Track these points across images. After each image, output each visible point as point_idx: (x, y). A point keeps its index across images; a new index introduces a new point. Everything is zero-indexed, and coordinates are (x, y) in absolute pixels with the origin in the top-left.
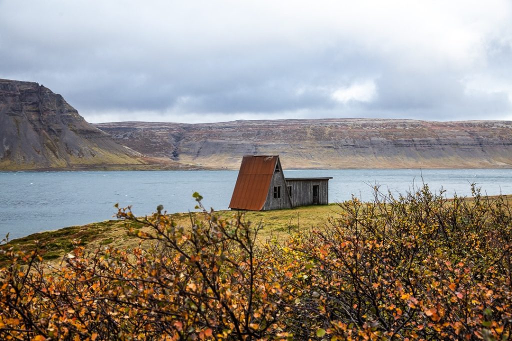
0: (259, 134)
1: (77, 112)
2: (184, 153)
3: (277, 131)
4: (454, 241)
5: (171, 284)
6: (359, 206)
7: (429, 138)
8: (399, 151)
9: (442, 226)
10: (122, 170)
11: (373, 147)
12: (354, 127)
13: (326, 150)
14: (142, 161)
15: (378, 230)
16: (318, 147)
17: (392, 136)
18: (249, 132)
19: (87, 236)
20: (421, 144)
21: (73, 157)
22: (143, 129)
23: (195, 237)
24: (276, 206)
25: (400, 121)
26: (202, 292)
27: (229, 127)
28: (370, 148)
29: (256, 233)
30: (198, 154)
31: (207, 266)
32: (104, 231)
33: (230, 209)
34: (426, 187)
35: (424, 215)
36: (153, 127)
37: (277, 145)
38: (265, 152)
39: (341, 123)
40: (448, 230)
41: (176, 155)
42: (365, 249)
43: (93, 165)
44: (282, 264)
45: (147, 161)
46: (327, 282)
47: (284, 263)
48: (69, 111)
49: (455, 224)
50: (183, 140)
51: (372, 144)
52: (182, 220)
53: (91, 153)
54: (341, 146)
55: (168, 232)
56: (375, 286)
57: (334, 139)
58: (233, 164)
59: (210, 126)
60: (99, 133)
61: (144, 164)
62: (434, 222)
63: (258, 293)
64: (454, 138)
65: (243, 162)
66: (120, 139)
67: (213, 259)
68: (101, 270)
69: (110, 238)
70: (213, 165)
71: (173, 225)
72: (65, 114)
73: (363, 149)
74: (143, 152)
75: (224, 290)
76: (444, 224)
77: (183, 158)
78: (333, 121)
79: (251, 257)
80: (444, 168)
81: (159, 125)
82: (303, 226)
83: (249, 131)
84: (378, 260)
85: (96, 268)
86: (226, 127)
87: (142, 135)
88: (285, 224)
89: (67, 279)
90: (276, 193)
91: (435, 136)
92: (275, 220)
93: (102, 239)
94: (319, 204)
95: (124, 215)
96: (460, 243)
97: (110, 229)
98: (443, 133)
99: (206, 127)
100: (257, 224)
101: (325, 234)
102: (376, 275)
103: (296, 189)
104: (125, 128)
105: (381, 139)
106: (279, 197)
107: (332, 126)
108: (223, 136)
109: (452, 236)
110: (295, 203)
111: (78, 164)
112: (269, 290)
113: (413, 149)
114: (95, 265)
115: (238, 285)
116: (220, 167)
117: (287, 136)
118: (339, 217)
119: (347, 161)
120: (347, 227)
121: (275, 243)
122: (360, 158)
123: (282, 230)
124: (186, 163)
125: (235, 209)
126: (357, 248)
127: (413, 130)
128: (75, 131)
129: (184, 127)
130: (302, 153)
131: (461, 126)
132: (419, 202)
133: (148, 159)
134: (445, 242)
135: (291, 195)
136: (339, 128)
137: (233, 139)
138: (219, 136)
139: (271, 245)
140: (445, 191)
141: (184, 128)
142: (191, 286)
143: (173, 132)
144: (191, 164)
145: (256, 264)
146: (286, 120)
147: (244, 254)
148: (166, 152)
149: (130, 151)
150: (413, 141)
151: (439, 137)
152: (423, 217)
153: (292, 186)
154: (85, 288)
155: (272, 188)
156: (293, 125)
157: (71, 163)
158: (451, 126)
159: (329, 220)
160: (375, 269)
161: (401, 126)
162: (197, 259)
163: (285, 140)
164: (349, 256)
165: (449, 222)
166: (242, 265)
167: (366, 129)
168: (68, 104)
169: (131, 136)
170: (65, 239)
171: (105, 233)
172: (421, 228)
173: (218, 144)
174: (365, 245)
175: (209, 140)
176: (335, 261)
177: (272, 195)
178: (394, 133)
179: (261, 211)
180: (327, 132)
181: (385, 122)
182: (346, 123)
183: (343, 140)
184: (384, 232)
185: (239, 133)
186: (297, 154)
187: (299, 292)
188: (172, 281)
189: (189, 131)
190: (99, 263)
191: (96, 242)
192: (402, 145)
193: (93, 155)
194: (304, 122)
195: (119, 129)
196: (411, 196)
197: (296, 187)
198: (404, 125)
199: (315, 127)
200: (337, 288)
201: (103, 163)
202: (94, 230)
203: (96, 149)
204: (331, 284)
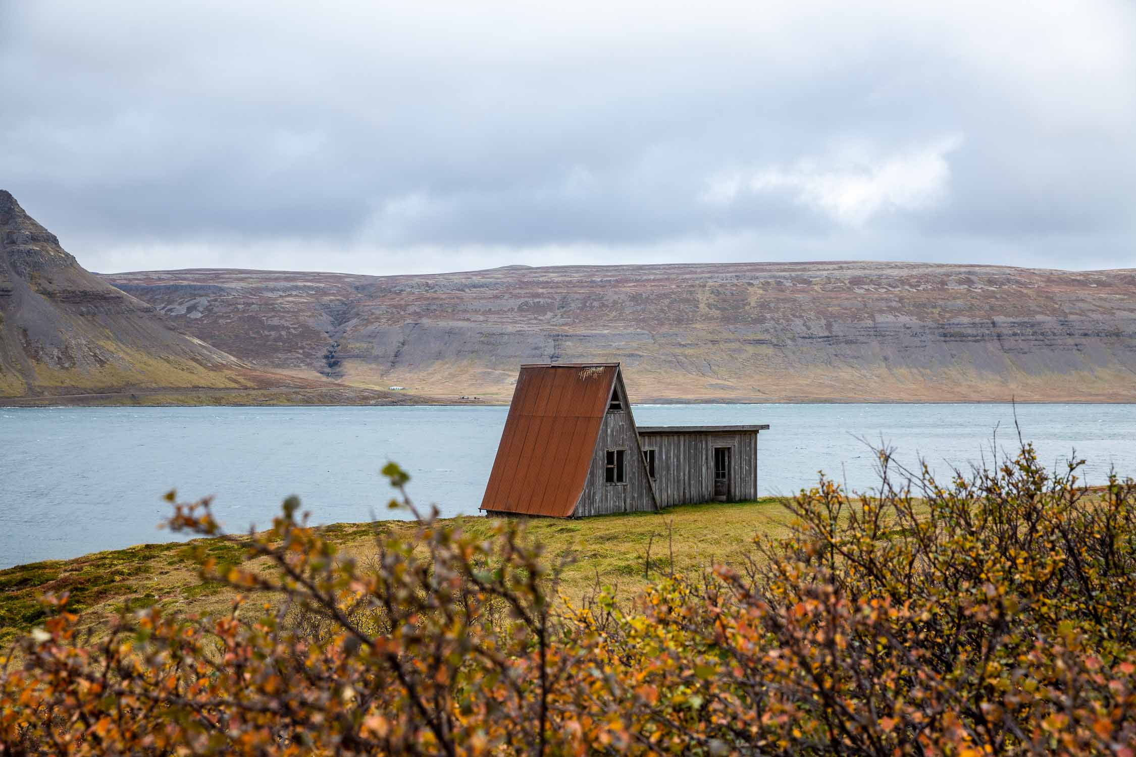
0: (564, 303)
1: (54, 240)
2: (357, 356)
3: (616, 297)
4: (1109, 603)
5: (317, 718)
6: (840, 503)
7: (1039, 318)
8: (954, 352)
9: (1076, 560)
10: (183, 404)
11: (881, 343)
12: (830, 286)
13: (751, 349)
14: (241, 379)
15: (892, 572)
16: (727, 341)
17: (936, 311)
18: (537, 300)
19: (82, 590)
20: (1015, 334)
21: (42, 366)
22: (242, 288)
23: (388, 587)
24: (611, 504)
25: (957, 269)
26: (406, 739)
27: (482, 286)
28: (875, 344)
29: (556, 582)
30: (396, 360)
31: (422, 666)
32: (129, 574)
33: (484, 513)
34: (1029, 452)
35: (1023, 529)
36: (271, 284)
37: (615, 335)
38: (582, 355)
39: (793, 274)
40: (1092, 573)
41: (333, 362)
42: (859, 622)
43: (101, 391)
44: (627, 664)
45: (254, 379)
46: (753, 713)
47: (633, 662)
48: (34, 239)
49: (1113, 554)
50: (354, 321)
51: (878, 333)
52: (350, 544)
53: (95, 355)
54: (793, 339)
55: (315, 570)
56: (887, 725)
57: (772, 318)
58: (494, 389)
59: (430, 282)
60: (119, 299)
61: (246, 388)
62: (1053, 549)
63: (561, 744)
64: (1107, 317)
65: (519, 382)
66: (176, 317)
67: (438, 647)
68: (124, 678)
69: (148, 596)
70: (436, 391)
71: (325, 552)
72: (22, 247)
73: (853, 346)
74: (242, 354)
75: (468, 732)
76: (1080, 554)
77: (352, 372)
78: (770, 271)
79: (543, 644)
80: (1083, 399)
81: (287, 279)
82: (688, 562)
83: (538, 295)
84: (895, 653)
85: (109, 675)
86: (475, 286)
87: (240, 307)
88: (635, 555)
89: (27, 706)
90: (613, 469)
91: (1055, 310)
92: (608, 545)
93: (123, 598)
94: (731, 500)
95: (191, 523)
96: (1126, 609)
97: (146, 570)
98: (1080, 304)
99: (419, 286)
100: (558, 555)
101: (747, 582)
102: (890, 695)
103: (668, 458)
104: (190, 286)
105: (904, 319)
106: (620, 479)
107: (768, 283)
108: (465, 311)
109: (1103, 588)
110: (664, 496)
111: (56, 387)
112: (592, 735)
113: (992, 346)
114: (108, 667)
115: (507, 722)
116: (456, 397)
117: (644, 311)
118: (785, 534)
119: (808, 381)
120: (808, 561)
121: (608, 605)
122: (846, 373)
123: (628, 571)
124: (363, 386)
125: (498, 514)
126: (834, 618)
127: (992, 295)
128: (50, 295)
129: (358, 284)
130: (686, 356)
131: (1129, 283)
132: (1008, 494)
133: (258, 373)
134: (1082, 606)
135: (652, 475)
136: (788, 288)
137: (493, 318)
138: (455, 309)
139: (598, 612)
140: (1083, 462)
141: (357, 288)
142: (375, 722)
143: (326, 299)
144: (377, 388)
145: (555, 664)
146: (640, 268)
147: (522, 636)
148: (308, 355)
149: (205, 352)
150: (994, 323)
151: (1066, 315)
152: (1021, 537)
153: (656, 449)
154: (77, 730)
155: (601, 455)
156: (660, 280)
157: (37, 383)
158: (1100, 283)
159: (757, 543)
160: (888, 679)
161: (960, 282)
162: (391, 647)
163: (638, 321)
164: (814, 642)
165: (1095, 550)
166: (519, 666)
167: (862, 291)
168: (30, 218)
169: (209, 310)
170: (17, 598)
171: (132, 582)
172: (1014, 564)
173: (450, 332)
174: (858, 610)
175: (425, 321)
176: (774, 654)
177: (601, 474)
178: (940, 302)
179: (570, 518)
180: (753, 300)
181: (915, 272)
182: (806, 275)
183: (798, 322)
184: (909, 576)
185: (512, 301)
186: (670, 362)
187: (676, 740)
188: (321, 709)
189: (371, 296)
190: (119, 661)
191: (109, 607)
192: (962, 335)
193: (102, 363)
194: (691, 272)
195: (176, 288)
196: (987, 478)
197: (668, 452)
198: (969, 282)
199: (721, 285)
200: (779, 731)
201: (127, 384)
202: (101, 571)
203: (111, 346)
204: (766, 719)
